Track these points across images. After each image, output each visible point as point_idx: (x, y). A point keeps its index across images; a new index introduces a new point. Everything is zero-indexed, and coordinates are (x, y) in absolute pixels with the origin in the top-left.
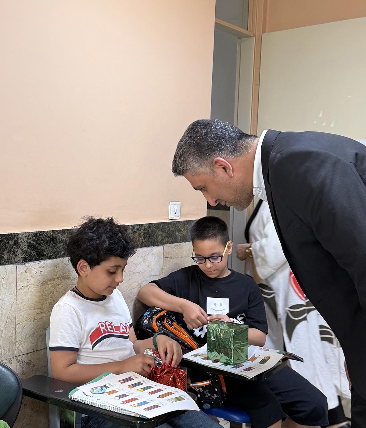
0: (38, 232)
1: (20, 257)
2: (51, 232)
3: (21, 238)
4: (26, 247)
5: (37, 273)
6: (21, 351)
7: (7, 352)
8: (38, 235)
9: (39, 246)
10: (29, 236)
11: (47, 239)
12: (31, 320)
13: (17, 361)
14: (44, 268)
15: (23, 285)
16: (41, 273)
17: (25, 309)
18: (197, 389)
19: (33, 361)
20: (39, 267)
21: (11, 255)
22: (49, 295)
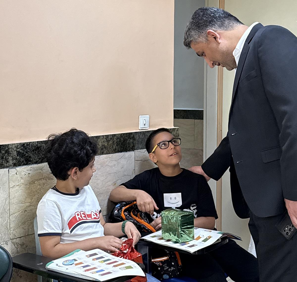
0: (25, 143)
1: (11, 162)
2: (36, 142)
3: (11, 148)
4: (15, 155)
5: (25, 175)
6: (15, 235)
7: (4, 236)
8: (25, 145)
9: (27, 154)
10: (18, 146)
11: (33, 148)
12: (22, 211)
13: (12, 243)
14: (32, 171)
15: (15, 184)
16: (29, 175)
17: (17, 203)
18: (157, 263)
19: (25, 243)
20: (27, 170)
21: (3, 161)
22: (37, 192)
